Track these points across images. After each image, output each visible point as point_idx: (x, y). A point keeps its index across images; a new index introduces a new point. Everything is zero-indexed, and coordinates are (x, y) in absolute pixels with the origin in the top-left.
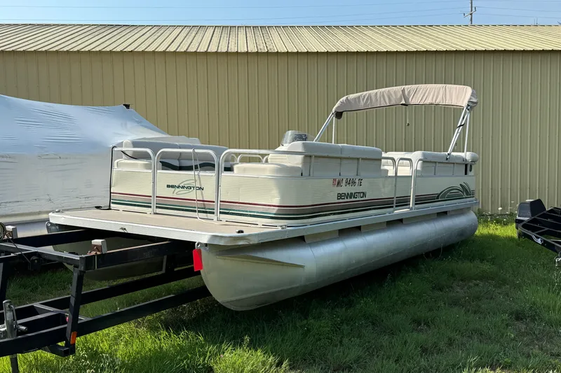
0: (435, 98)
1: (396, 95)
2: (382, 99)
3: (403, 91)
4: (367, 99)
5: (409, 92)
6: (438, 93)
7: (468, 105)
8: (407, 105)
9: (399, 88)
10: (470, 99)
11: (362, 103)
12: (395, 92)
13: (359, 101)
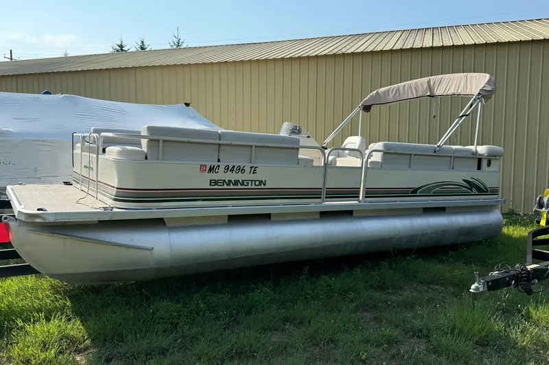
0: (457, 88)
1: (422, 87)
2: (409, 91)
3: (429, 82)
4: (396, 92)
5: (434, 83)
6: (460, 82)
7: (479, 94)
8: (433, 97)
9: (426, 79)
10: (484, 87)
11: (391, 96)
12: (422, 84)
13: (389, 95)
